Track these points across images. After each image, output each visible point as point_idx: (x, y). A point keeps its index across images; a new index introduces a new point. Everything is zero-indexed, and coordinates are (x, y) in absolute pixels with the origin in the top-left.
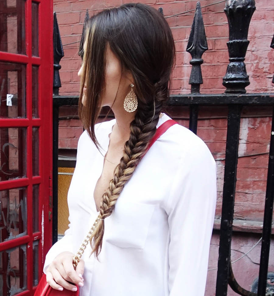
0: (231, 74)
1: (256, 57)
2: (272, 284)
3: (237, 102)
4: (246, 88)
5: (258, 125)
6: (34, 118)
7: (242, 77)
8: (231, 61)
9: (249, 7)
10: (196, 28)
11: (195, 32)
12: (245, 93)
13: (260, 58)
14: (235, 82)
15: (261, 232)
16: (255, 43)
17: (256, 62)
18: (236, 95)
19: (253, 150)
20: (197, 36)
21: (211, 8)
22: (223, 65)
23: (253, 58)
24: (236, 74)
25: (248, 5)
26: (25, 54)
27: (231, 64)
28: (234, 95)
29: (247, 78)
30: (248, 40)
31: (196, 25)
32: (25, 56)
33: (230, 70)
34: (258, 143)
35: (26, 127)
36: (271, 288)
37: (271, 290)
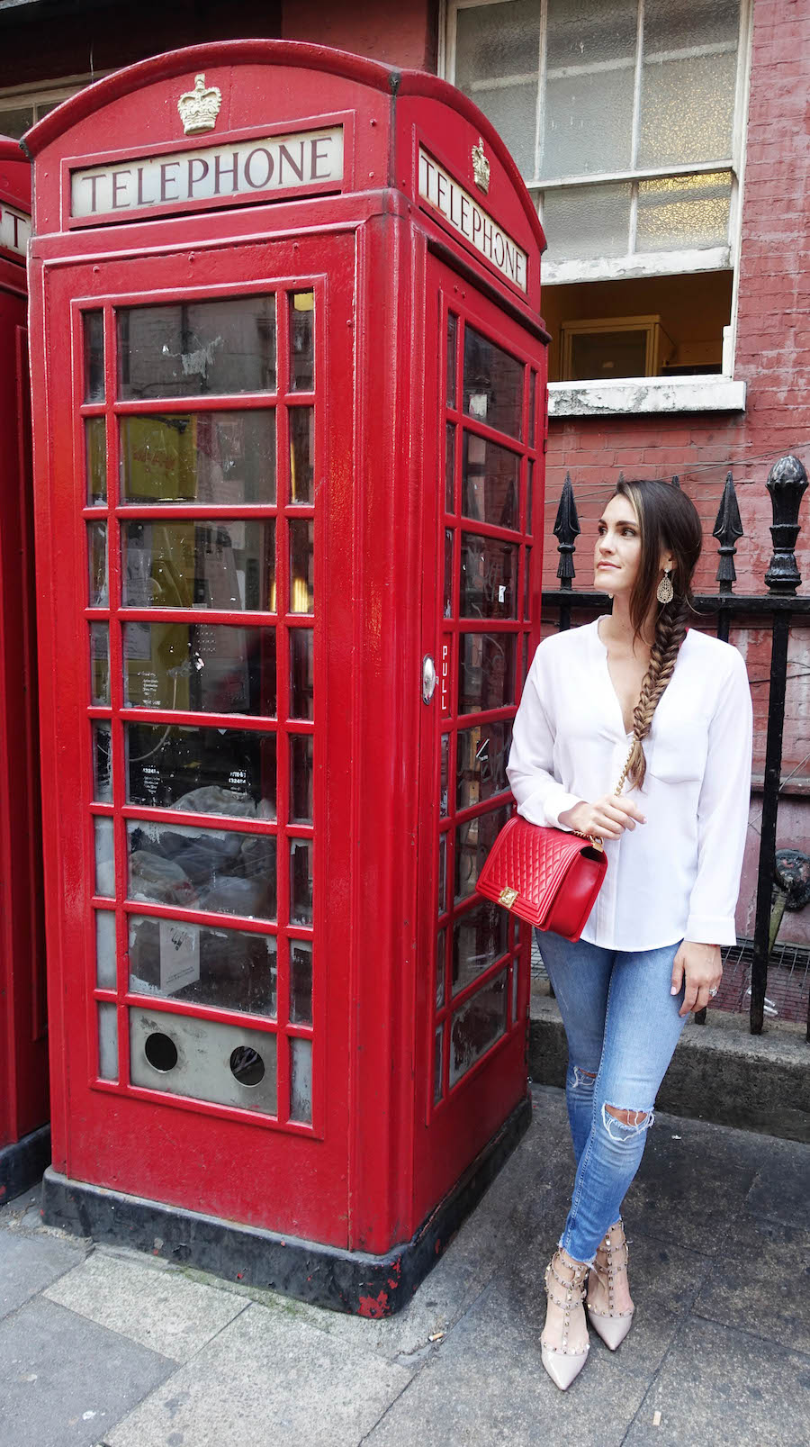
0: (778, 570)
1: (757, 547)
2: (789, 866)
3: (788, 607)
4: (797, 589)
5: (762, 640)
6: (525, 621)
7: (792, 573)
8: (775, 552)
9: (802, 482)
10: (726, 506)
11: (726, 511)
12: (795, 595)
13: (763, 547)
14: (784, 580)
15: (763, 790)
16: (755, 528)
17: (757, 552)
18: (785, 598)
19: (756, 674)
20: (729, 516)
21: (693, 477)
22: (709, 556)
23: (752, 547)
24: (784, 569)
25: (800, 480)
26: (518, 530)
27: (778, 556)
28: (782, 598)
29: (799, 576)
30: (799, 524)
31: (726, 501)
32: (517, 532)
33: (775, 564)
34: (762, 664)
35: (517, 634)
36: (787, 871)
37: (788, 874)
